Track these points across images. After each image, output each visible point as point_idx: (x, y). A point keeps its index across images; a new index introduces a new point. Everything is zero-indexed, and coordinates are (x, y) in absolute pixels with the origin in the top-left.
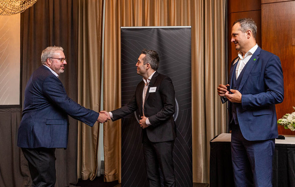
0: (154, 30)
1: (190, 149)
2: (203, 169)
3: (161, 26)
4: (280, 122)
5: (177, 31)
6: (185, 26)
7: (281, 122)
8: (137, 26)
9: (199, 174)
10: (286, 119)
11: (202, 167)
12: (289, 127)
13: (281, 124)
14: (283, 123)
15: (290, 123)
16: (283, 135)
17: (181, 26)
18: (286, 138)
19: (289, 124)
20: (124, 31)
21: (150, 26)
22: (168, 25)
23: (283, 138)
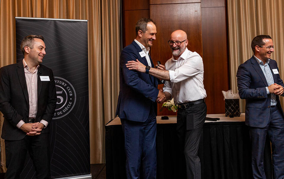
0: (51, 22)
1: (87, 133)
2: (101, 151)
3: (60, 18)
4: (164, 105)
5: (74, 24)
6: (83, 19)
7: (166, 105)
8: (36, 17)
9: (98, 156)
10: (169, 103)
11: (101, 149)
12: (172, 109)
13: (166, 106)
14: (167, 105)
15: (173, 105)
16: (167, 116)
17: (79, 19)
18: (169, 118)
19: (172, 107)
20: (19, 21)
21: (49, 18)
22: (67, 18)
23: (167, 118)
